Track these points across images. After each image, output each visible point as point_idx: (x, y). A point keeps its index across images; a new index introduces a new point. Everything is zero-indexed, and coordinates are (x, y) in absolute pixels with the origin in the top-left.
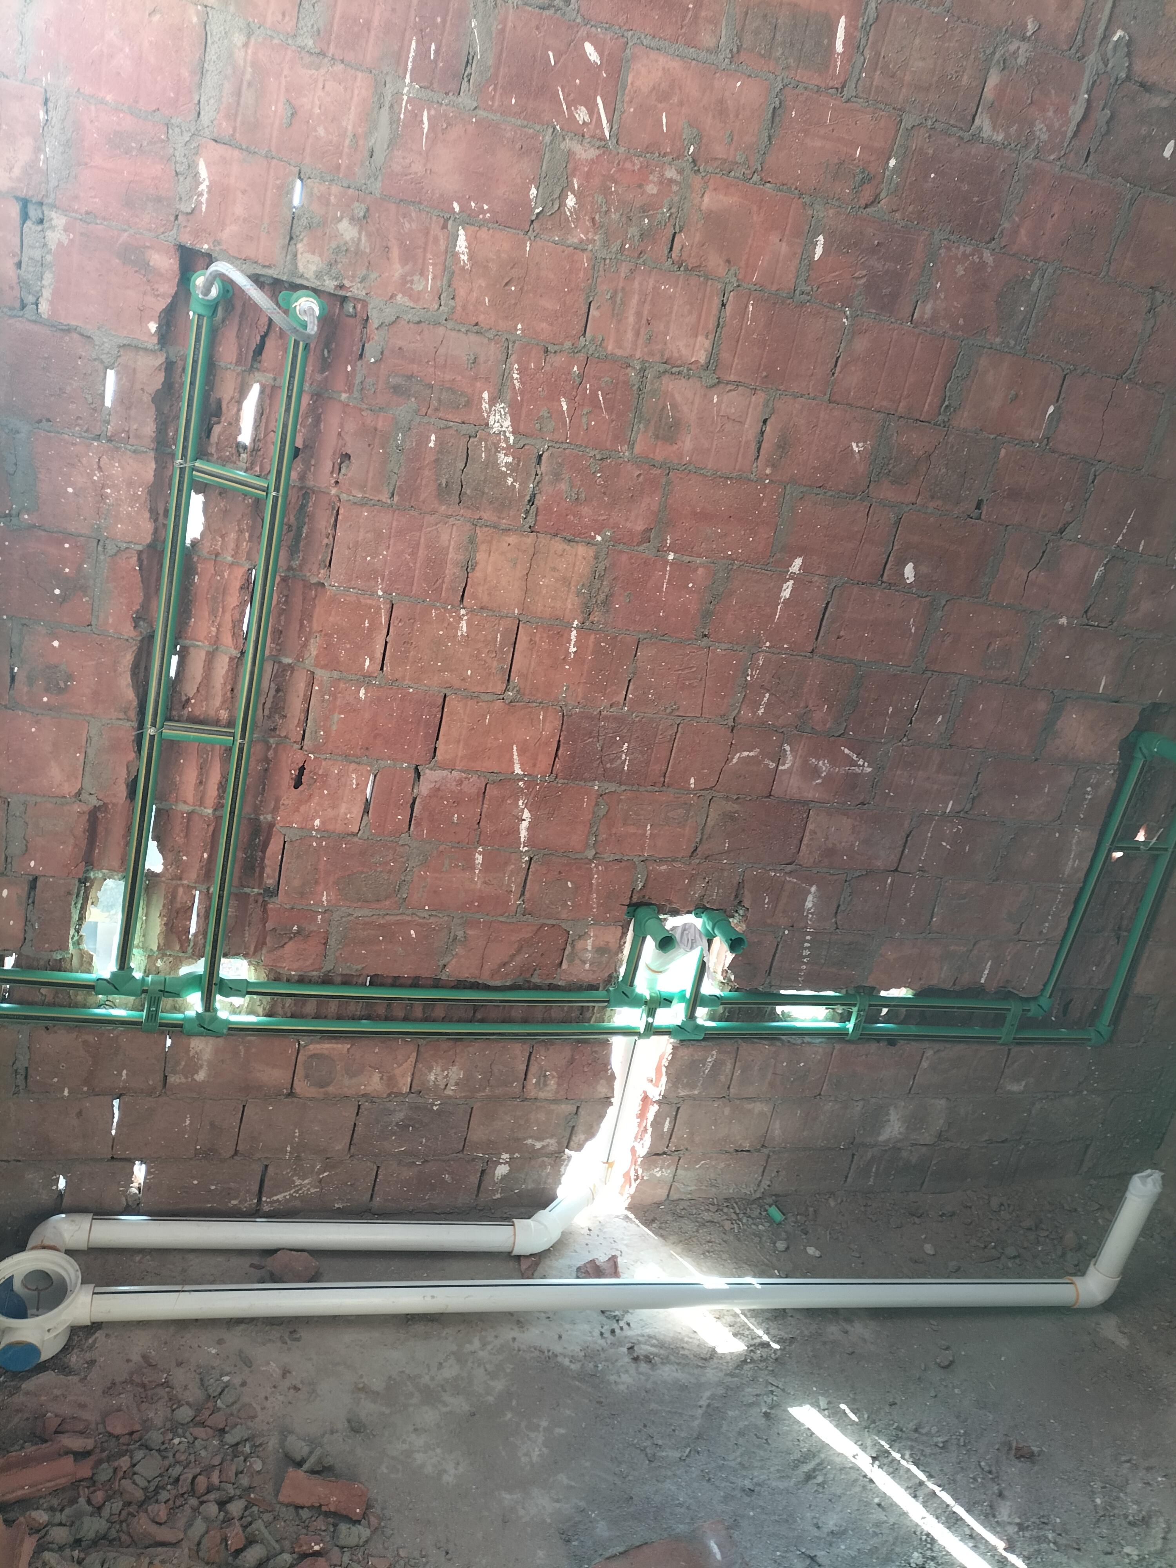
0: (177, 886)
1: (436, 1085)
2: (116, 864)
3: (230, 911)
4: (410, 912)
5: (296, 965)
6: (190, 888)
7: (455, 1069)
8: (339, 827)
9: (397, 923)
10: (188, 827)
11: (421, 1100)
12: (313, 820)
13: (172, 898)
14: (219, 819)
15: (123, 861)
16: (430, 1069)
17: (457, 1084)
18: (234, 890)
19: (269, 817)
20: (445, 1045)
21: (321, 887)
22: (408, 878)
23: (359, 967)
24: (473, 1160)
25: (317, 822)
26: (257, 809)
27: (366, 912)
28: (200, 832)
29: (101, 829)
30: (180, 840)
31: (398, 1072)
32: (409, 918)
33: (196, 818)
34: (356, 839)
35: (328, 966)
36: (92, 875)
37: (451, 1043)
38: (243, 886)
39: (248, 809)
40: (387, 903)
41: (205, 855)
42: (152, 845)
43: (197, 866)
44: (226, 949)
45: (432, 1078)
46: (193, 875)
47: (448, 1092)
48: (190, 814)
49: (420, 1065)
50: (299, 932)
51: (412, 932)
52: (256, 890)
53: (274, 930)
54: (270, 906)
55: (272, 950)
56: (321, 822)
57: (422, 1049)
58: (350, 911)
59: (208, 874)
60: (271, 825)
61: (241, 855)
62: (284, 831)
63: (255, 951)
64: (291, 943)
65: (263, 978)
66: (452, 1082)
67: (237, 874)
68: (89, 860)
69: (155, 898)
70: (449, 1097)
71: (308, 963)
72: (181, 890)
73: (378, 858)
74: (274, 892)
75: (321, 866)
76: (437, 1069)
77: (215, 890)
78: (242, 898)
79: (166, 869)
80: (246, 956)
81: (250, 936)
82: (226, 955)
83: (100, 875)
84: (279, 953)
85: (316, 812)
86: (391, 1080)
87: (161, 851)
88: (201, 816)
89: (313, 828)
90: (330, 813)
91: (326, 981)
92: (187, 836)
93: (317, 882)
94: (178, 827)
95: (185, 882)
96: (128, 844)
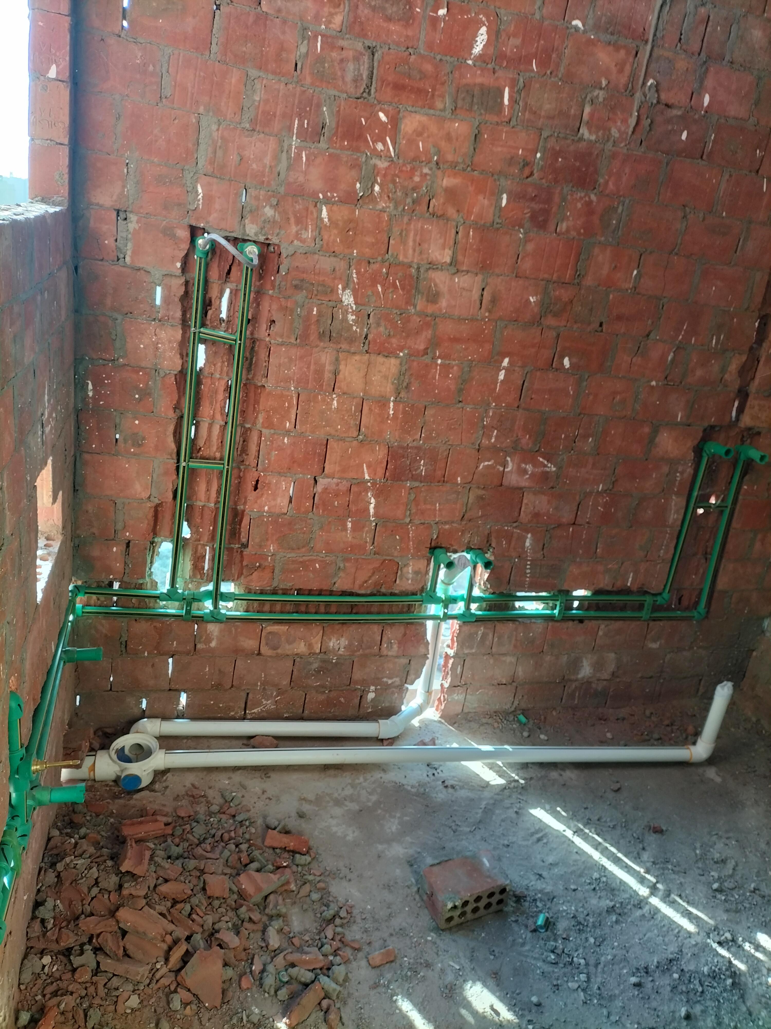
0: (198, 545)
1: (334, 649)
2: (168, 534)
3: (224, 557)
4: (315, 554)
5: (259, 584)
6: (204, 546)
7: (343, 639)
8: (277, 511)
9: (309, 561)
10: (202, 514)
11: (326, 657)
12: (264, 507)
13: (195, 552)
14: (217, 509)
15: (171, 532)
16: (330, 640)
17: (344, 648)
18: (226, 546)
19: (242, 507)
20: (337, 627)
21: (269, 542)
22: (313, 536)
23: (291, 584)
24: (355, 690)
25: (266, 508)
26: (236, 503)
27: (293, 555)
28: (208, 516)
29: (160, 516)
30: (198, 520)
31: (313, 641)
32: (315, 558)
33: (206, 509)
34: (286, 516)
35: (275, 584)
36: (156, 540)
37: (340, 625)
38: (230, 544)
39: (231, 503)
40: (303, 550)
41: (211, 528)
42: (185, 524)
43: (208, 533)
44: (223, 577)
45: (331, 644)
46: (205, 538)
47: (340, 652)
48: (203, 506)
49: (325, 638)
50: (259, 566)
51: (317, 565)
52: (237, 546)
53: (247, 565)
54: (245, 553)
55: (245, 577)
56: (269, 508)
57: (325, 629)
58: (285, 554)
59: (213, 538)
60: (243, 511)
61: (229, 527)
62: (250, 513)
63: (238, 578)
64: (256, 573)
65: (242, 592)
66: (342, 647)
67: (227, 538)
68: (155, 532)
69: (187, 551)
70: (341, 655)
71: (265, 582)
72: (200, 547)
73: (297, 526)
74: (246, 546)
75: (269, 531)
76: (334, 640)
77: (217, 545)
78: (230, 550)
79: (192, 536)
80: (233, 581)
81: (235, 570)
82: (223, 581)
83: (160, 540)
84: (251, 577)
85: (266, 503)
86: (310, 646)
87: (189, 527)
88: (209, 508)
89: (264, 511)
90: (273, 503)
91: (274, 592)
92: (202, 518)
93: (267, 540)
94: (197, 513)
95: (202, 542)
96: (173, 523)
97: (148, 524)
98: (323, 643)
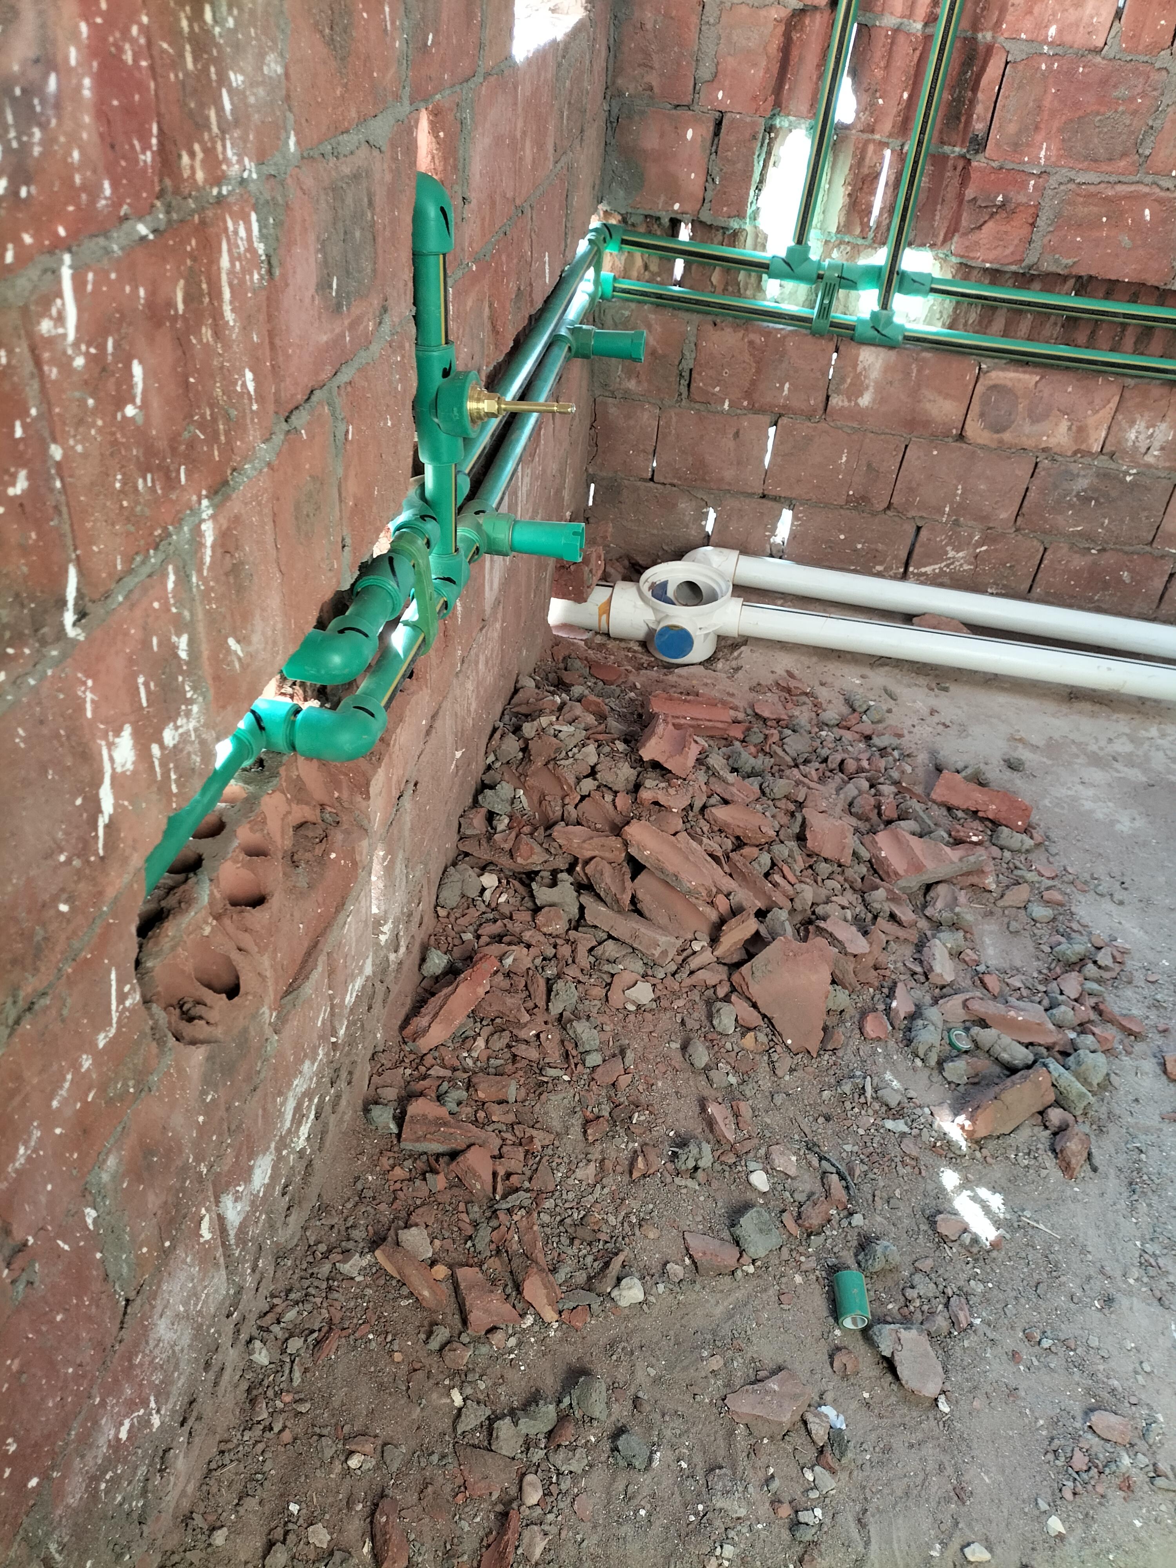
0: (867, 142)
1: (1135, 448)
2: (804, 108)
3: (923, 181)
4: (1149, 179)
5: (992, 255)
6: (883, 145)
7: (1163, 426)
8: (1079, 39)
9: (1129, 197)
10: (890, 52)
11: (1113, 466)
12: (1047, 27)
13: (860, 161)
14: (928, 38)
15: (813, 105)
16: (1132, 423)
17: (1162, 449)
18: (932, 150)
19: (989, 36)
20: (1157, 391)
21: (1039, 137)
22: (1157, 124)
23: (1070, 261)
24: (1162, 557)
25: (1052, 31)
26: (975, 26)
27: (1091, 177)
28: (904, 57)
29: (795, 53)
30: (879, 73)
31: (1091, 421)
32: (1146, 190)
33: (901, 39)
34: (1098, 59)
35: (1031, 259)
36: (777, 122)
37: (1165, 390)
38: (942, 143)
39: (965, 24)
40: (1122, 163)
41: (906, 95)
42: (846, 83)
43: (894, 111)
44: (911, 237)
45: (1132, 435)
46: (887, 125)
47: (1149, 459)
48: (897, 30)
49: (1120, 417)
50: (1003, 205)
51: (1147, 212)
52: (957, 149)
53: (975, 199)
54: (974, 164)
55: (965, 234)
56: (1060, 31)
57: (1127, 394)
58: (1072, 174)
59: (904, 127)
60: (989, 49)
61: (947, 96)
62: (1008, 45)
63: (944, 241)
64: (990, 224)
65: (949, 276)
66: (1157, 444)
67: (938, 126)
68: (778, 105)
69: (841, 157)
70: (1149, 466)
71: (1008, 251)
72: (871, 148)
73: (1122, 92)
74: (979, 144)
75: (1047, 103)
76: (1141, 425)
77: (910, 147)
78: (939, 160)
79: (858, 117)
80: (932, 246)
81: (941, 220)
82: (910, 244)
83: (786, 124)
84: (973, 237)
85: (1054, 14)
86: (1080, 432)
87: (856, 91)
88: (908, 34)
89: (1045, 42)
90: (1073, 15)
91: (1024, 279)
92: (887, 67)
93: (1037, 128)
94: (878, 52)
95: (877, 137)
96: (821, 77)
97: (767, 70)
98: (1115, 428)
